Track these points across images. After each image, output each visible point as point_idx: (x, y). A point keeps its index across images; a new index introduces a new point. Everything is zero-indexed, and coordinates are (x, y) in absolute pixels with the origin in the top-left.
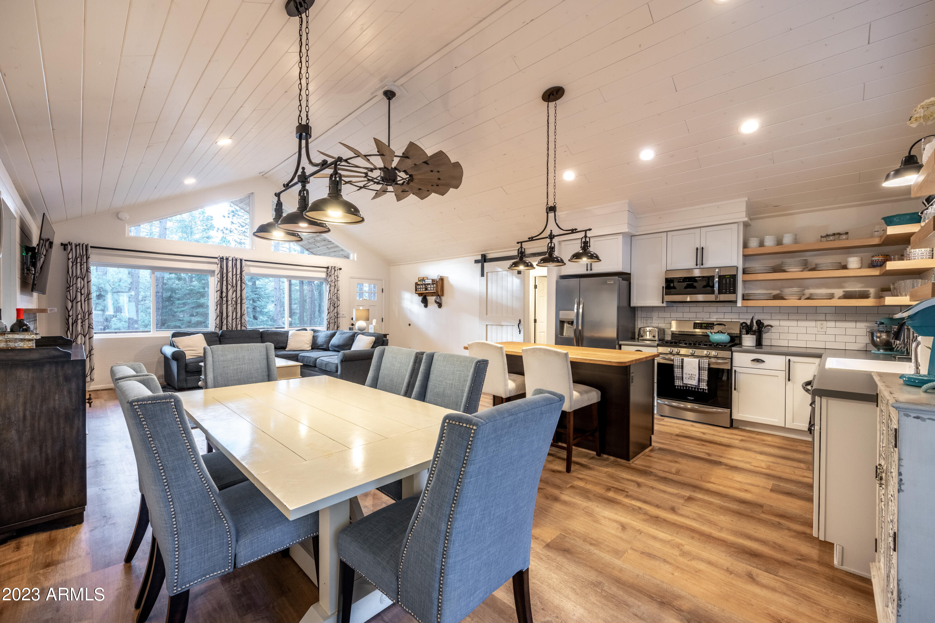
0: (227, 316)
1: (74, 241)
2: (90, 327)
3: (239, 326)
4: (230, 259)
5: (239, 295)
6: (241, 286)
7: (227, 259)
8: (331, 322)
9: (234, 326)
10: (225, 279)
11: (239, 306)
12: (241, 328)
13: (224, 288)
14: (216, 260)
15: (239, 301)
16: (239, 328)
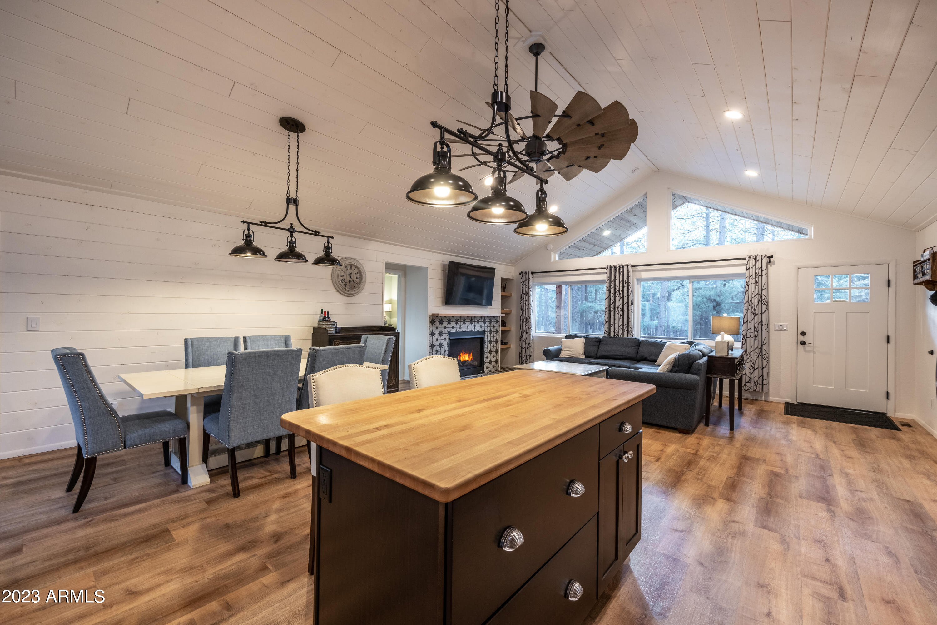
0: (615, 323)
1: (524, 271)
2: (530, 328)
3: (625, 333)
4: (617, 266)
5: (625, 301)
6: (628, 292)
7: (615, 267)
8: (749, 335)
9: (620, 333)
10: (612, 286)
11: (625, 312)
12: (628, 336)
13: (612, 295)
14: (605, 270)
15: (625, 308)
16: (625, 336)
